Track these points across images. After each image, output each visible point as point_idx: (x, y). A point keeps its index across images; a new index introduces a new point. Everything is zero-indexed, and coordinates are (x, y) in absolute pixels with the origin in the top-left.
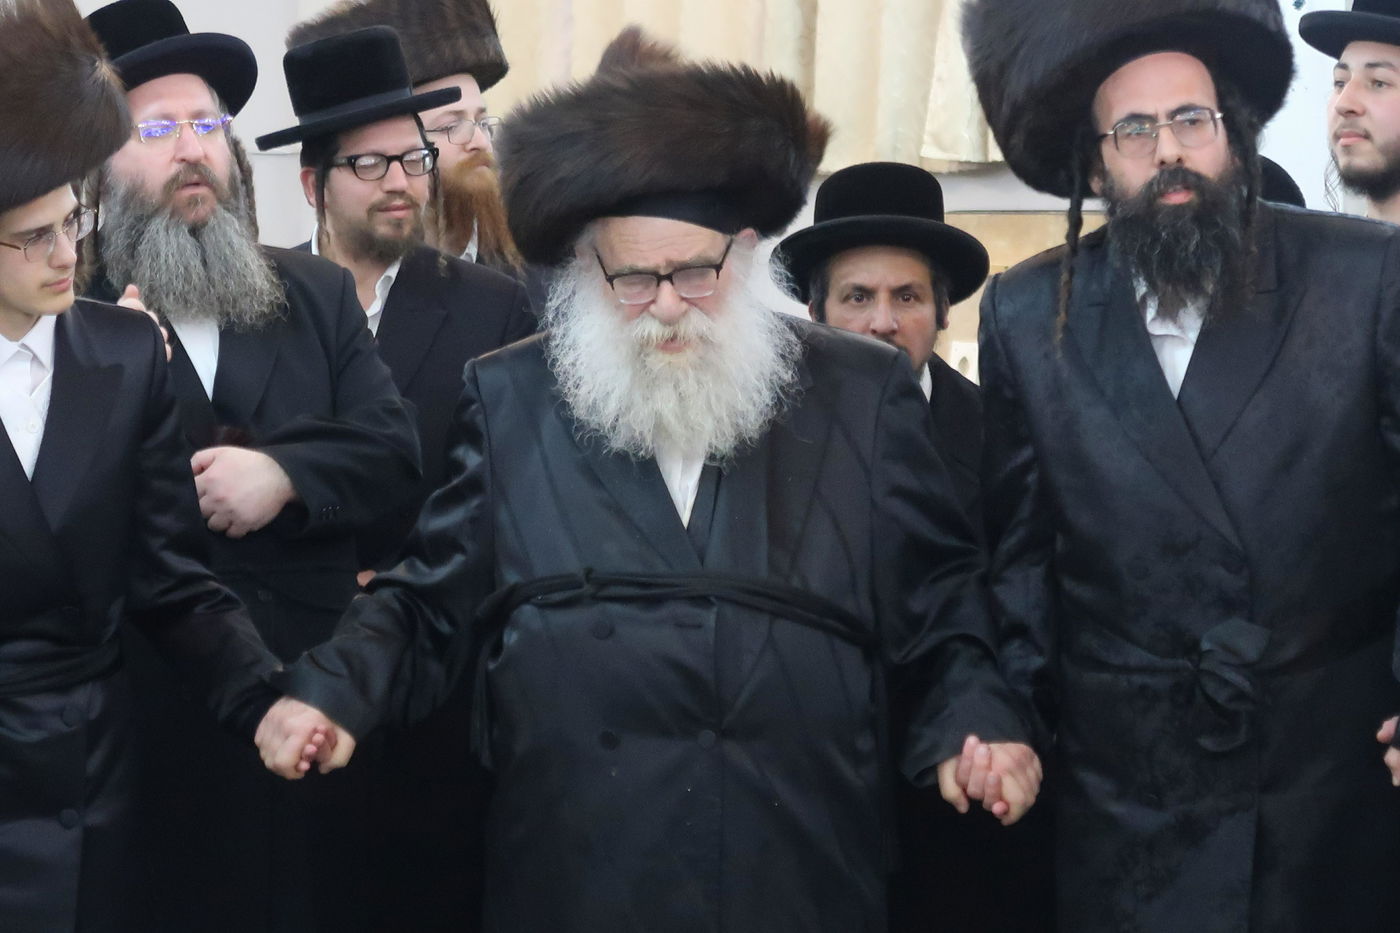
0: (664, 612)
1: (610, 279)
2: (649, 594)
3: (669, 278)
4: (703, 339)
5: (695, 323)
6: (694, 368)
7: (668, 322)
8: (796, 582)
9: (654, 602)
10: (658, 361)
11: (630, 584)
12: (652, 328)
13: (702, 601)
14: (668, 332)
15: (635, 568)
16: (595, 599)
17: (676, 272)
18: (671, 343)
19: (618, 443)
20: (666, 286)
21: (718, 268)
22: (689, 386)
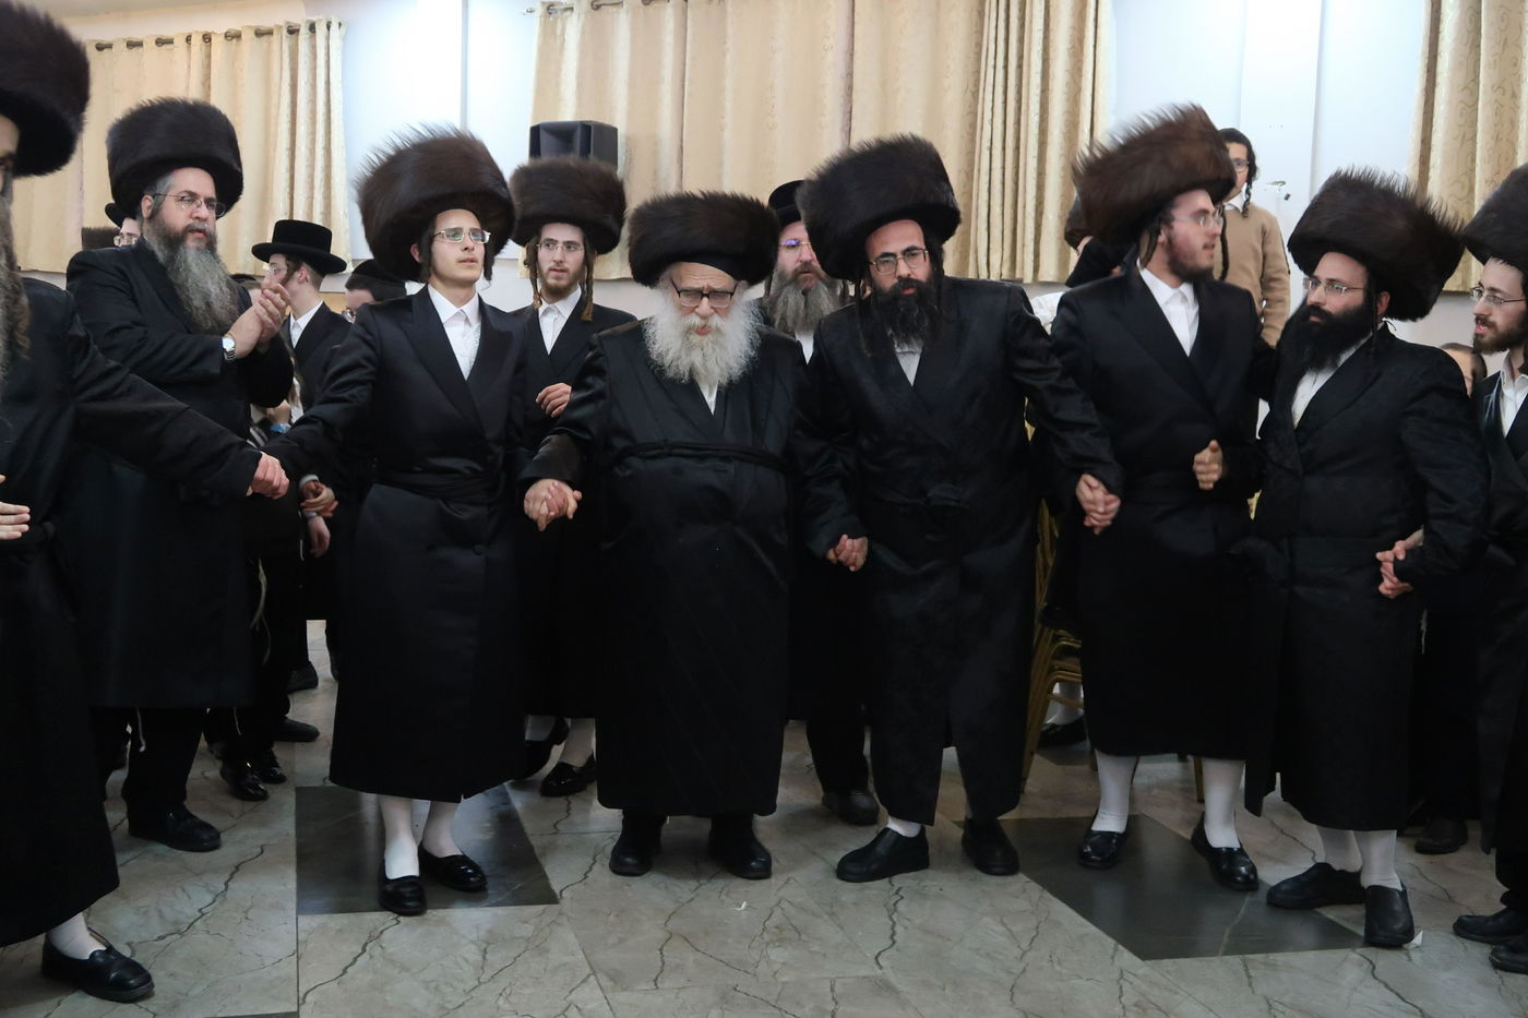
0: (708, 463)
1: (679, 293)
2: (699, 453)
3: (708, 296)
4: (718, 330)
5: (716, 321)
6: (712, 342)
7: (704, 317)
8: (764, 448)
9: (702, 458)
10: (695, 338)
11: (687, 448)
12: (696, 320)
13: (726, 459)
14: (702, 322)
15: (689, 440)
16: (670, 455)
17: (712, 294)
18: (703, 330)
19: (670, 374)
20: (705, 300)
21: (732, 294)
22: (708, 350)
